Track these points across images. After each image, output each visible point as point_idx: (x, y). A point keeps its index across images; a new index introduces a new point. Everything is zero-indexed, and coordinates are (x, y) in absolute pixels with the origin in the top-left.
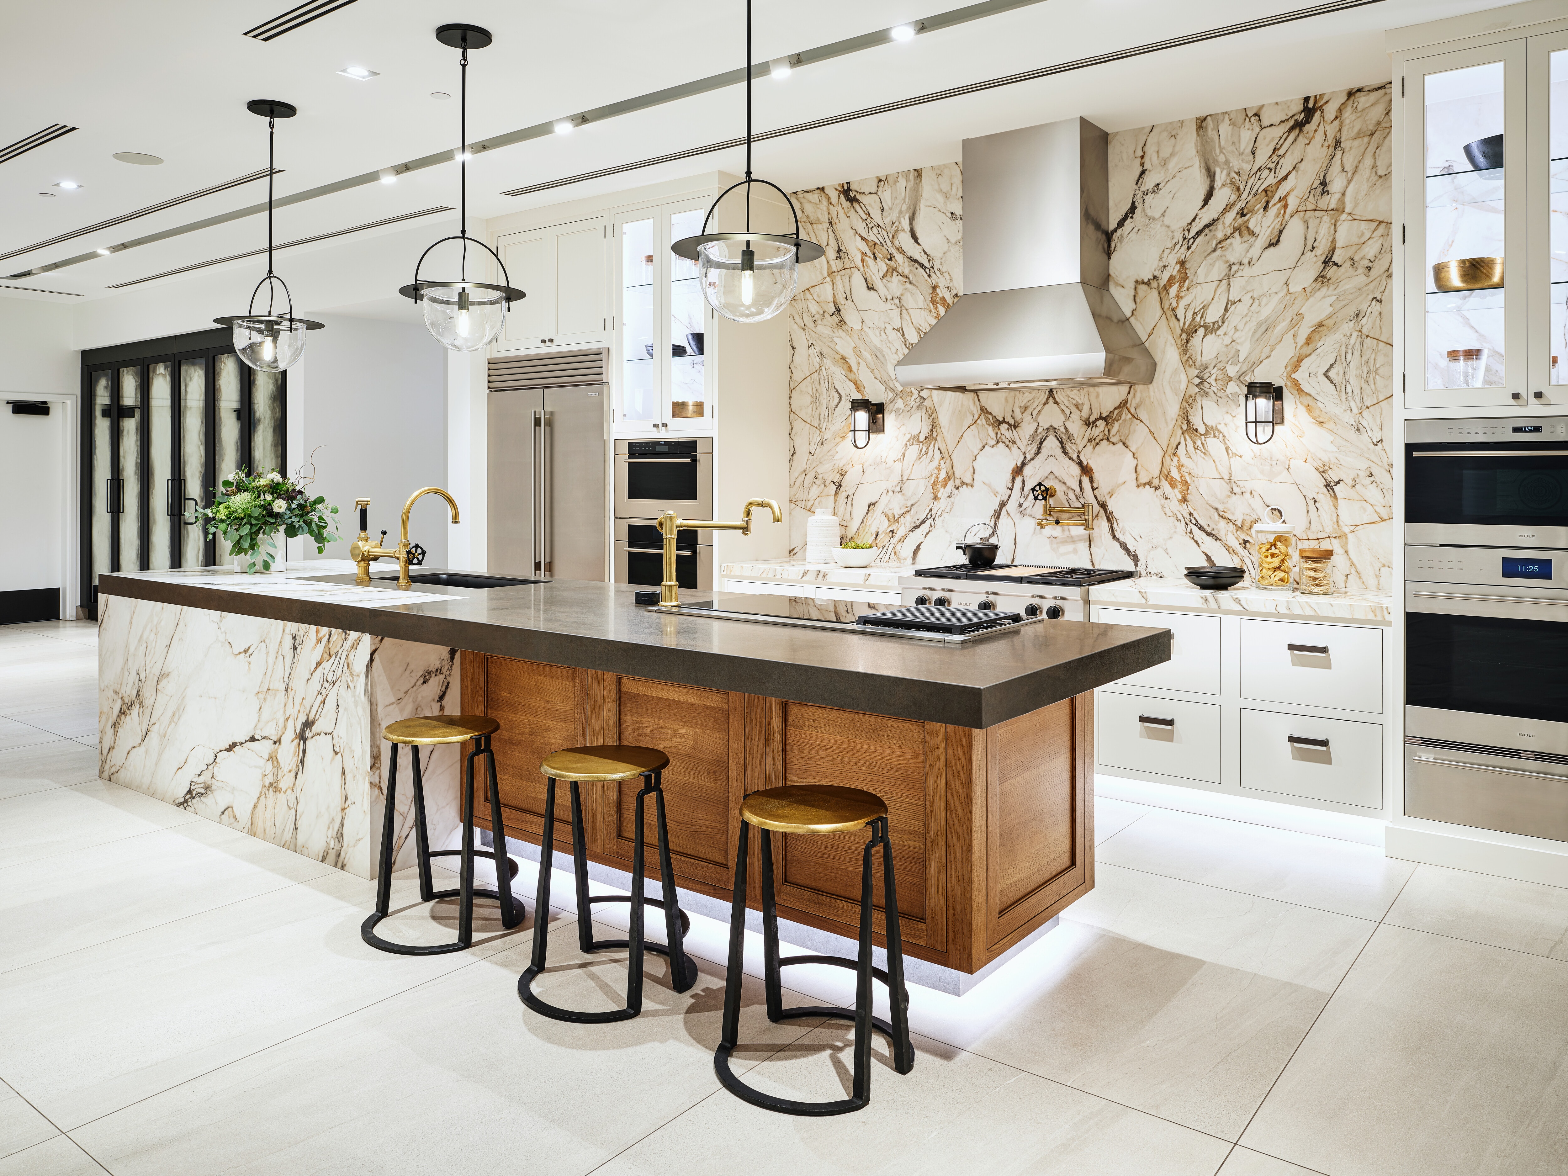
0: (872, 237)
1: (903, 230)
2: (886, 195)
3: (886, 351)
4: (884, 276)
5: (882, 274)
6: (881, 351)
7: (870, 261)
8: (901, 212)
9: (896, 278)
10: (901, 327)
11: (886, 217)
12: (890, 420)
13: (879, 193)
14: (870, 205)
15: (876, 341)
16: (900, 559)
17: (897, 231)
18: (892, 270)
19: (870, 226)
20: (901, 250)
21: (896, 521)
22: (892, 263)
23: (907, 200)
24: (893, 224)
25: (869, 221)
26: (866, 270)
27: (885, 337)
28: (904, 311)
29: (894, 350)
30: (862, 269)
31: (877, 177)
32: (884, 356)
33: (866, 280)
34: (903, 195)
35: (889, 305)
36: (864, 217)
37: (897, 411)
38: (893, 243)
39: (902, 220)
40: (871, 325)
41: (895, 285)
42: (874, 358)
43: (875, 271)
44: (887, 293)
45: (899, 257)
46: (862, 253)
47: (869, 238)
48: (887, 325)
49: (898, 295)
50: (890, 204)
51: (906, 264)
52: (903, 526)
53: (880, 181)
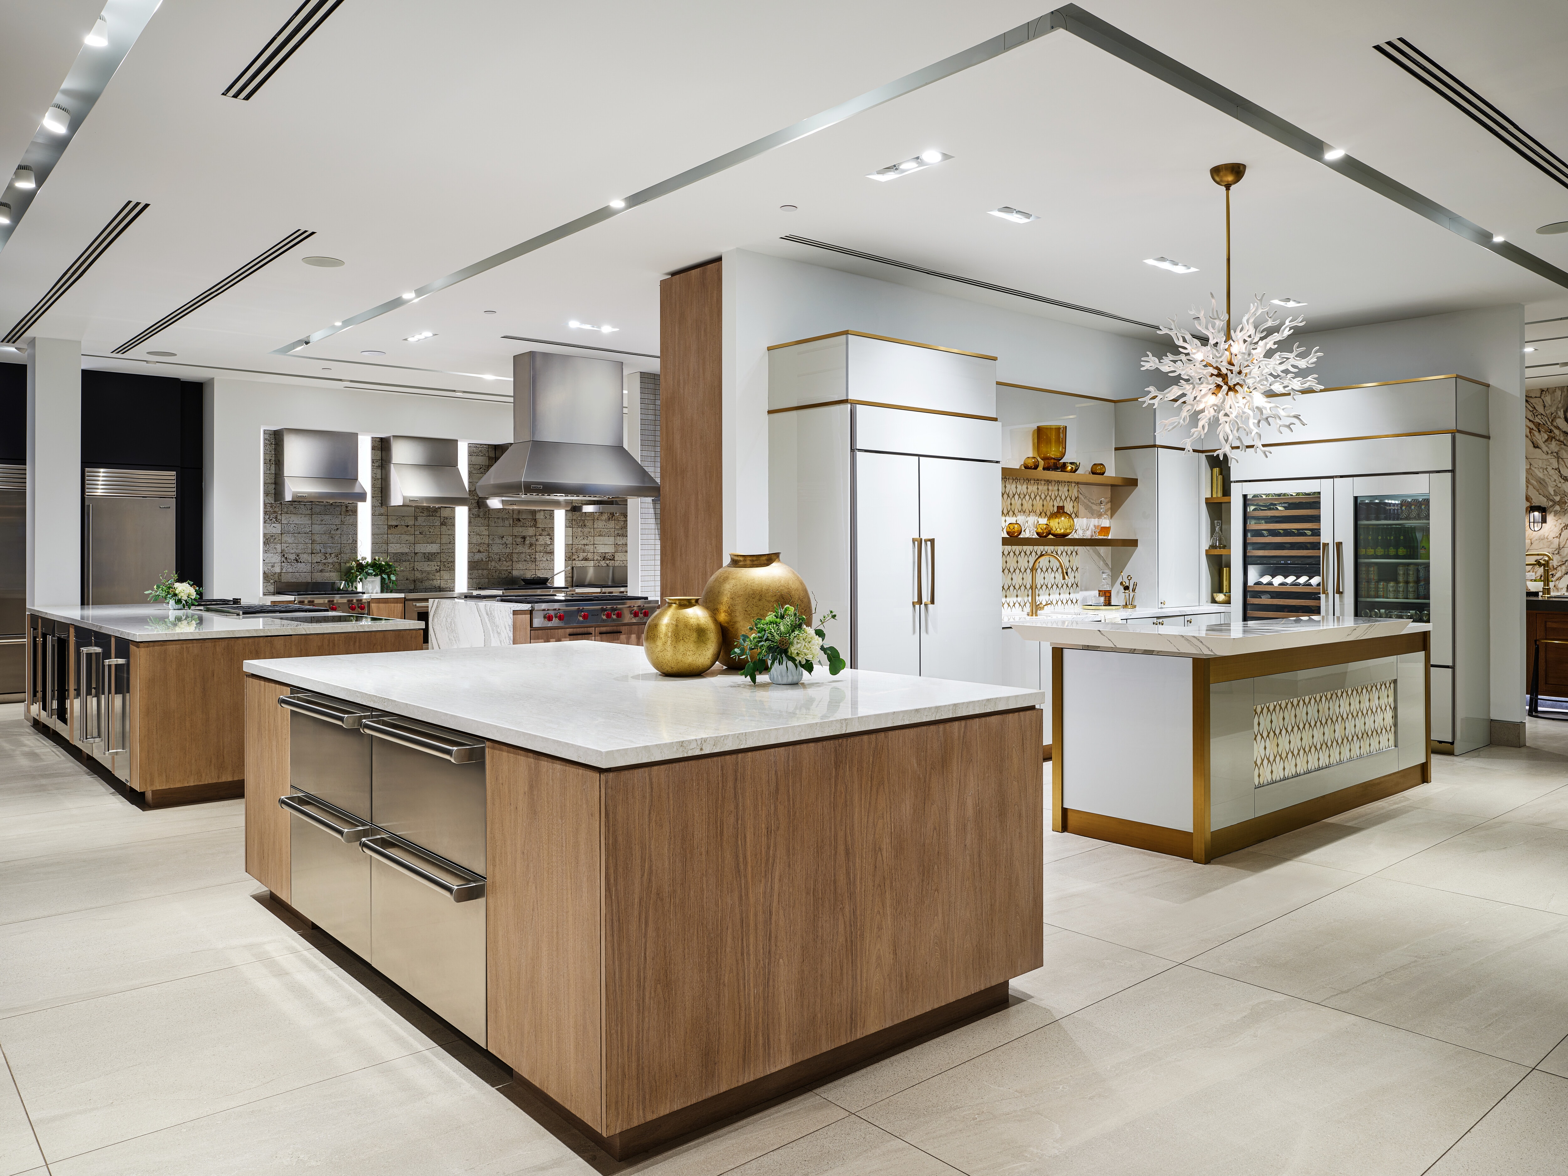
0: (1537, 420)
1: (1560, 417)
2: (1548, 399)
3: (1547, 480)
4: (1546, 441)
5: (1544, 440)
6: (1544, 480)
7: (1536, 434)
8: (1558, 408)
9: (1554, 443)
10: (1558, 468)
11: (1548, 410)
12: (1550, 518)
13: (1542, 397)
14: (1536, 403)
15: (1540, 475)
16: (1558, 589)
17: (1555, 417)
18: (1551, 438)
19: (1536, 414)
20: (1558, 428)
21: (1556, 569)
22: (1552, 434)
23: (1562, 402)
24: (1552, 414)
25: (1535, 411)
26: (1533, 437)
27: (1546, 473)
28: (1560, 459)
29: (1553, 480)
30: (1530, 437)
31: (1541, 389)
32: (1546, 483)
33: (1533, 443)
34: (1559, 399)
35: (1549, 456)
36: (1531, 409)
37: (1556, 513)
38: (1552, 424)
39: (1559, 412)
40: (1537, 466)
41: (1554, 446)
42: (1539, 484)
43: (1540, 438)
44: (1548, 450)
45: (1557, 432)
46: (1530, 428)
47: (1535, 421)
48: (1548, 467)
49: (1556, 450)
50: (1550, 403)
51: (1562, 435)
52: (1560, 572)
53: (1543, 391)
